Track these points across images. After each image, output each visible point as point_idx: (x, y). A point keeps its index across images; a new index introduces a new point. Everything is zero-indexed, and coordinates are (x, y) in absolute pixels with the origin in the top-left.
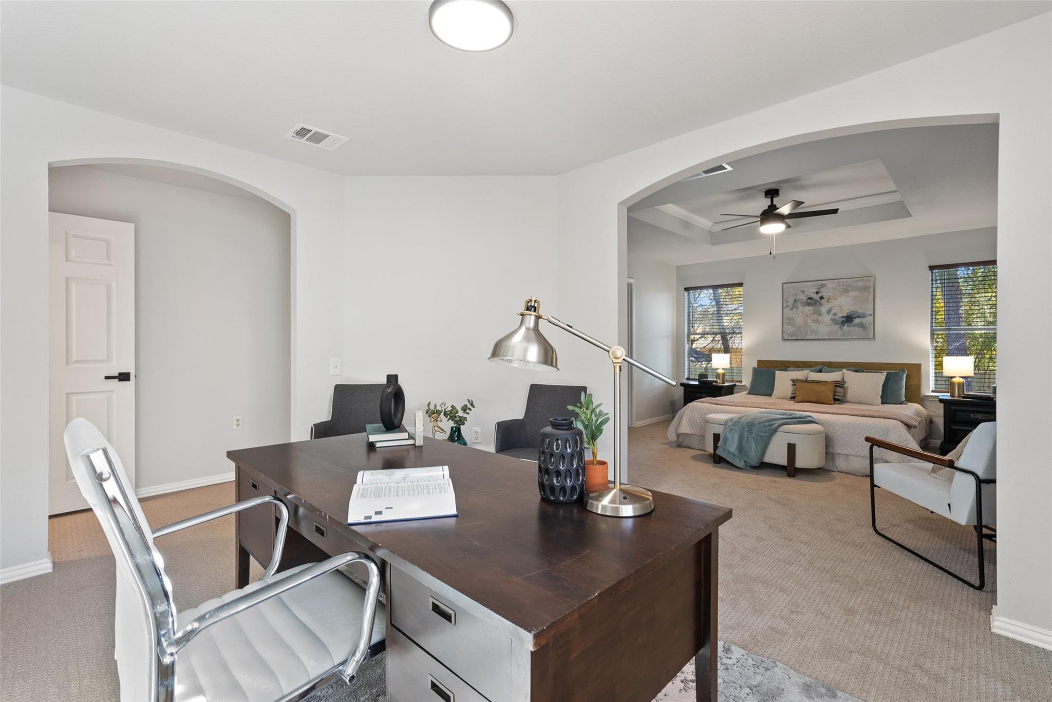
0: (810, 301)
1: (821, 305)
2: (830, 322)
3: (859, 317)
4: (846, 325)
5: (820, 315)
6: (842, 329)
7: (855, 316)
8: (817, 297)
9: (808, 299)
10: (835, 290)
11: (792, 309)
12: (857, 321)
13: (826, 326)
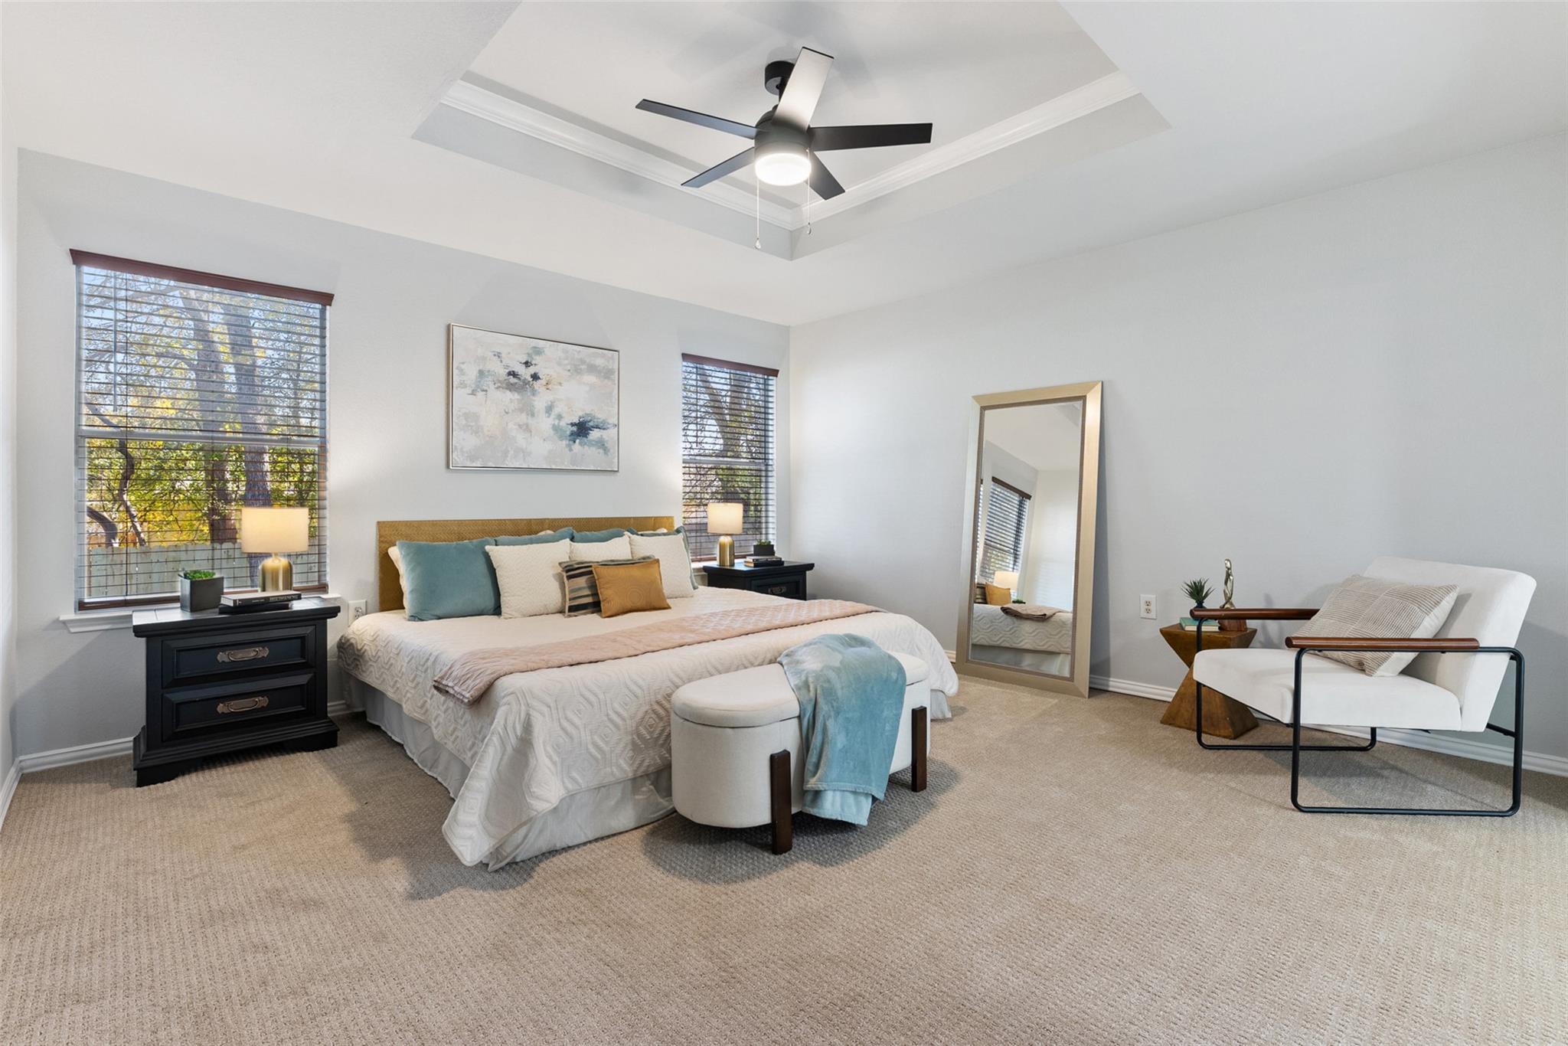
0: (513, 380)
1: (534, 392)
2: (552, 432)
3: (597, 427)
4: (577, 441)
6: (571, 450)
7: (591, 424)
8: (526, 373)
9: (509, 374)
10: (559, 364)
11: (473, 393)
12: (594, 434)
13: (544, 440)
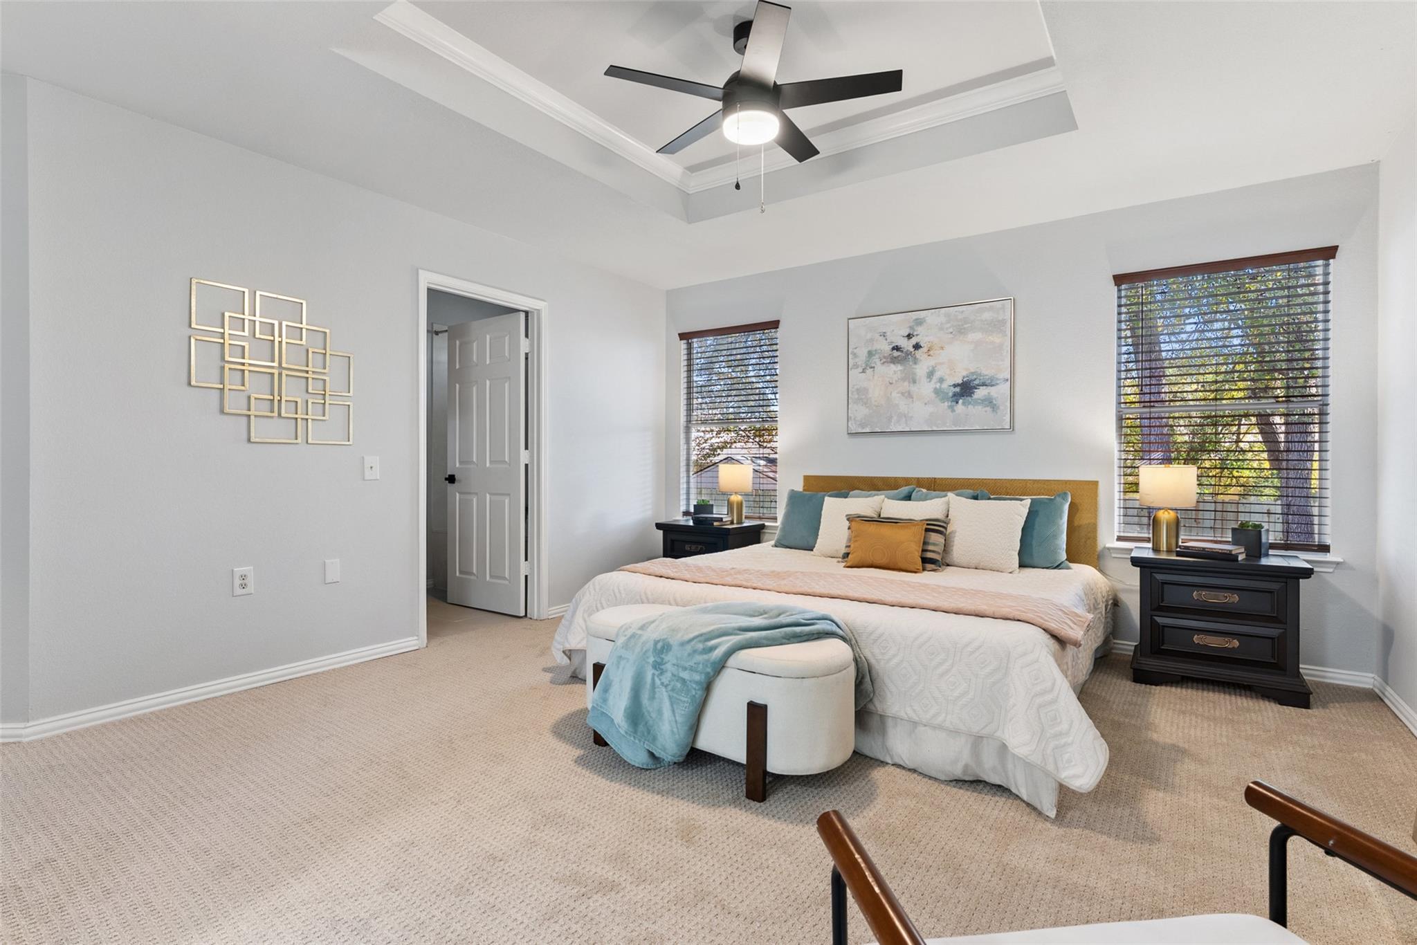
0: (896, 353)
1: (916, 361)
2: (933, 395)
3: (984, 384)
4: (961, 401)
5: (914, 382)
6: (953, 411)
7: (976, 382)
8: (907, 345)
9: (893, 349)
10: (941, 329)
11: (864, 371)
12: (980, 393)
13: (926, 404)
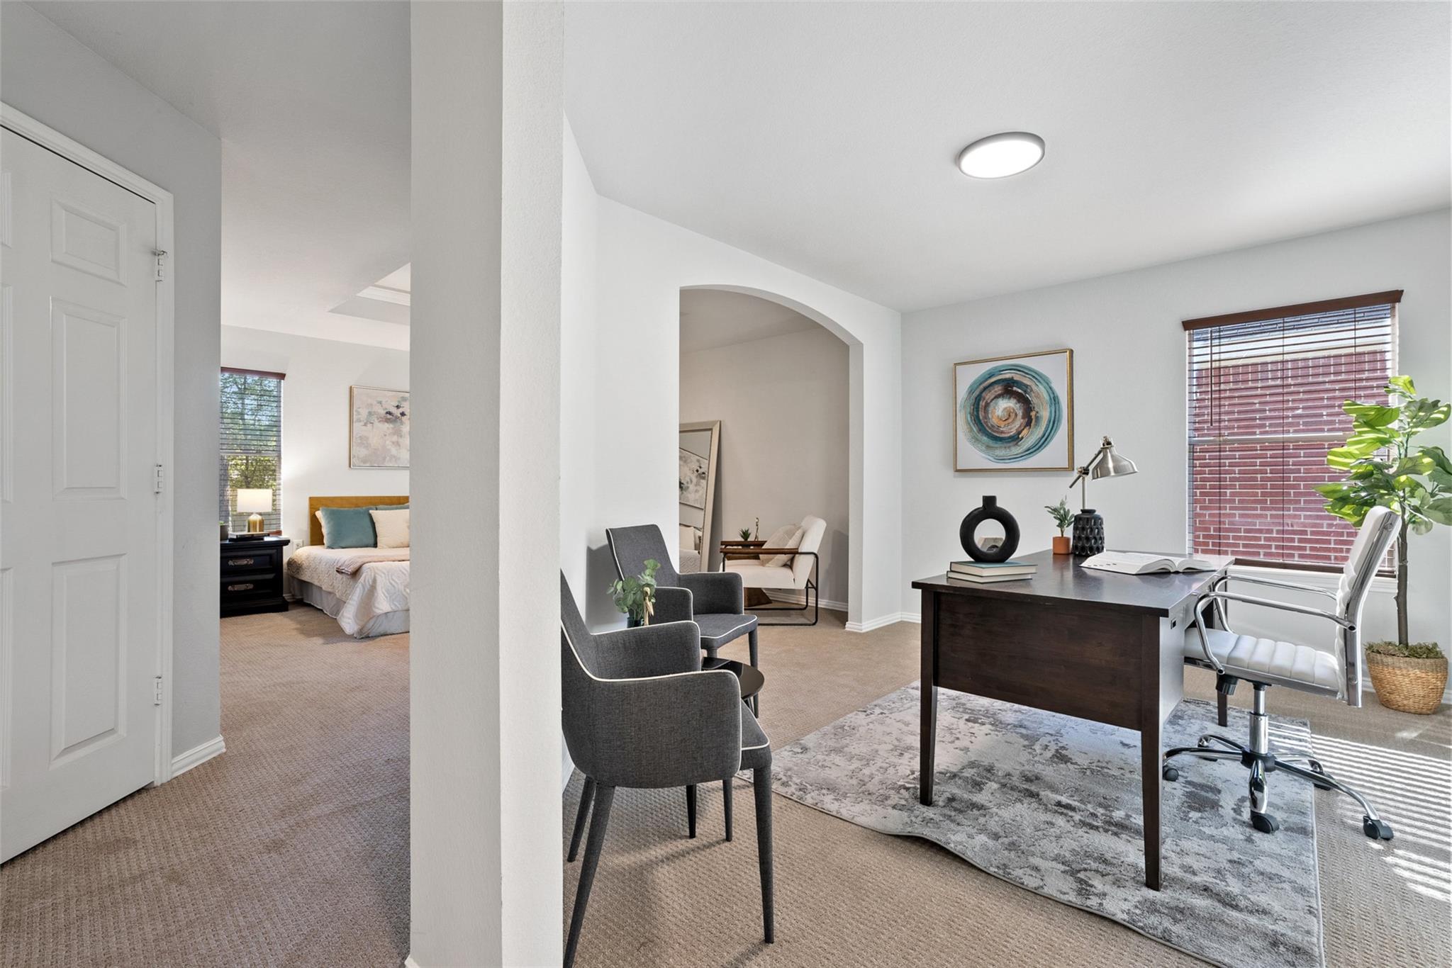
0: (389, 416)
1: (402, 423)
5: (401, 436)
8: (397, 412)
9: (387, 413)
11: (365, 425)
